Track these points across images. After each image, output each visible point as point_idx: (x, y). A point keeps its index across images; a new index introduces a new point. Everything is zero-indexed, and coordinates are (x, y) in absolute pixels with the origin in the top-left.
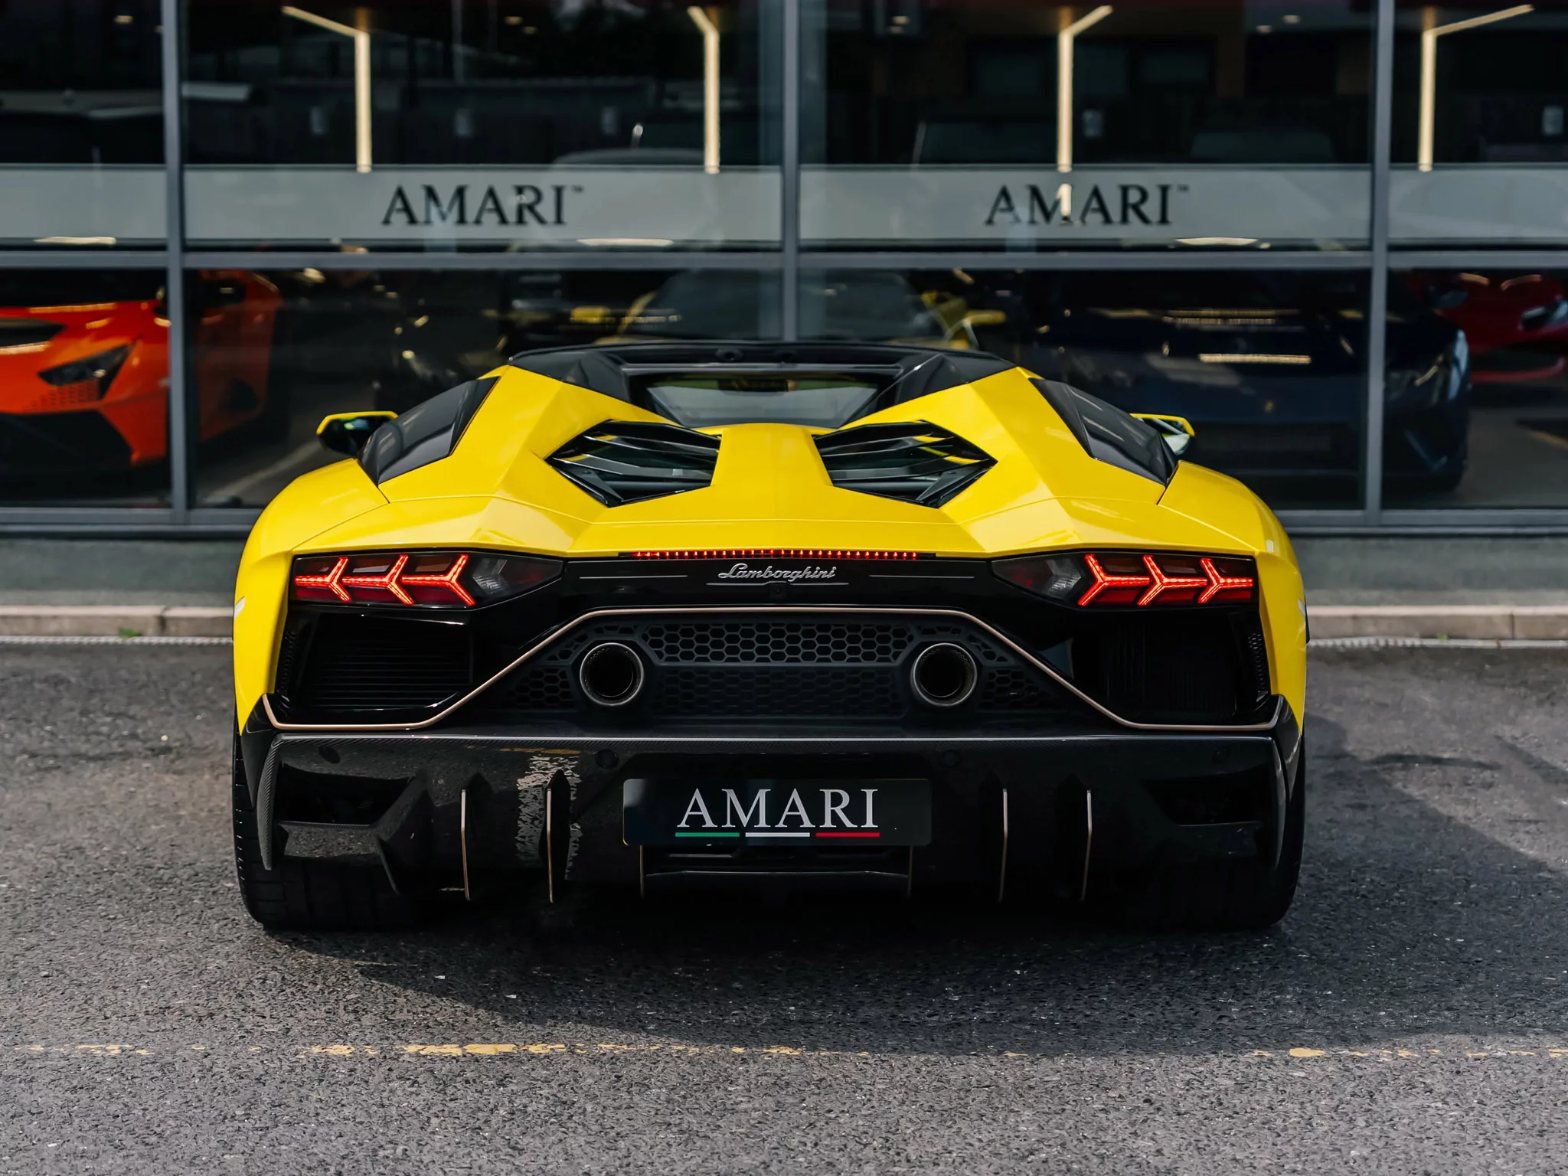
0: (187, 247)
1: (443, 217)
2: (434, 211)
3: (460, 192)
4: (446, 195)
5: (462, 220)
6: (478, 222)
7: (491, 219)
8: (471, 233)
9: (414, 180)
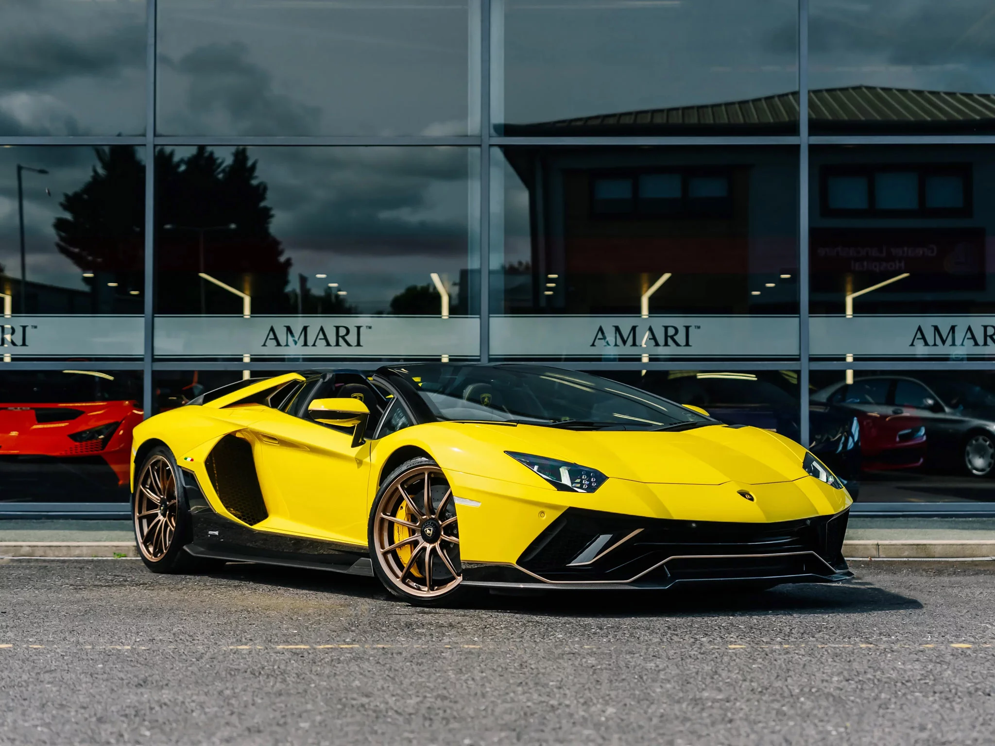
0: (154, 360)
1: (296, 343)
2: (290, 339)
3: (305, 329)
4: (297, 330)
5: (305, 344)
6: (314, 345)
7: (321, 343)
8: (310, 351)
9: (280, 322)
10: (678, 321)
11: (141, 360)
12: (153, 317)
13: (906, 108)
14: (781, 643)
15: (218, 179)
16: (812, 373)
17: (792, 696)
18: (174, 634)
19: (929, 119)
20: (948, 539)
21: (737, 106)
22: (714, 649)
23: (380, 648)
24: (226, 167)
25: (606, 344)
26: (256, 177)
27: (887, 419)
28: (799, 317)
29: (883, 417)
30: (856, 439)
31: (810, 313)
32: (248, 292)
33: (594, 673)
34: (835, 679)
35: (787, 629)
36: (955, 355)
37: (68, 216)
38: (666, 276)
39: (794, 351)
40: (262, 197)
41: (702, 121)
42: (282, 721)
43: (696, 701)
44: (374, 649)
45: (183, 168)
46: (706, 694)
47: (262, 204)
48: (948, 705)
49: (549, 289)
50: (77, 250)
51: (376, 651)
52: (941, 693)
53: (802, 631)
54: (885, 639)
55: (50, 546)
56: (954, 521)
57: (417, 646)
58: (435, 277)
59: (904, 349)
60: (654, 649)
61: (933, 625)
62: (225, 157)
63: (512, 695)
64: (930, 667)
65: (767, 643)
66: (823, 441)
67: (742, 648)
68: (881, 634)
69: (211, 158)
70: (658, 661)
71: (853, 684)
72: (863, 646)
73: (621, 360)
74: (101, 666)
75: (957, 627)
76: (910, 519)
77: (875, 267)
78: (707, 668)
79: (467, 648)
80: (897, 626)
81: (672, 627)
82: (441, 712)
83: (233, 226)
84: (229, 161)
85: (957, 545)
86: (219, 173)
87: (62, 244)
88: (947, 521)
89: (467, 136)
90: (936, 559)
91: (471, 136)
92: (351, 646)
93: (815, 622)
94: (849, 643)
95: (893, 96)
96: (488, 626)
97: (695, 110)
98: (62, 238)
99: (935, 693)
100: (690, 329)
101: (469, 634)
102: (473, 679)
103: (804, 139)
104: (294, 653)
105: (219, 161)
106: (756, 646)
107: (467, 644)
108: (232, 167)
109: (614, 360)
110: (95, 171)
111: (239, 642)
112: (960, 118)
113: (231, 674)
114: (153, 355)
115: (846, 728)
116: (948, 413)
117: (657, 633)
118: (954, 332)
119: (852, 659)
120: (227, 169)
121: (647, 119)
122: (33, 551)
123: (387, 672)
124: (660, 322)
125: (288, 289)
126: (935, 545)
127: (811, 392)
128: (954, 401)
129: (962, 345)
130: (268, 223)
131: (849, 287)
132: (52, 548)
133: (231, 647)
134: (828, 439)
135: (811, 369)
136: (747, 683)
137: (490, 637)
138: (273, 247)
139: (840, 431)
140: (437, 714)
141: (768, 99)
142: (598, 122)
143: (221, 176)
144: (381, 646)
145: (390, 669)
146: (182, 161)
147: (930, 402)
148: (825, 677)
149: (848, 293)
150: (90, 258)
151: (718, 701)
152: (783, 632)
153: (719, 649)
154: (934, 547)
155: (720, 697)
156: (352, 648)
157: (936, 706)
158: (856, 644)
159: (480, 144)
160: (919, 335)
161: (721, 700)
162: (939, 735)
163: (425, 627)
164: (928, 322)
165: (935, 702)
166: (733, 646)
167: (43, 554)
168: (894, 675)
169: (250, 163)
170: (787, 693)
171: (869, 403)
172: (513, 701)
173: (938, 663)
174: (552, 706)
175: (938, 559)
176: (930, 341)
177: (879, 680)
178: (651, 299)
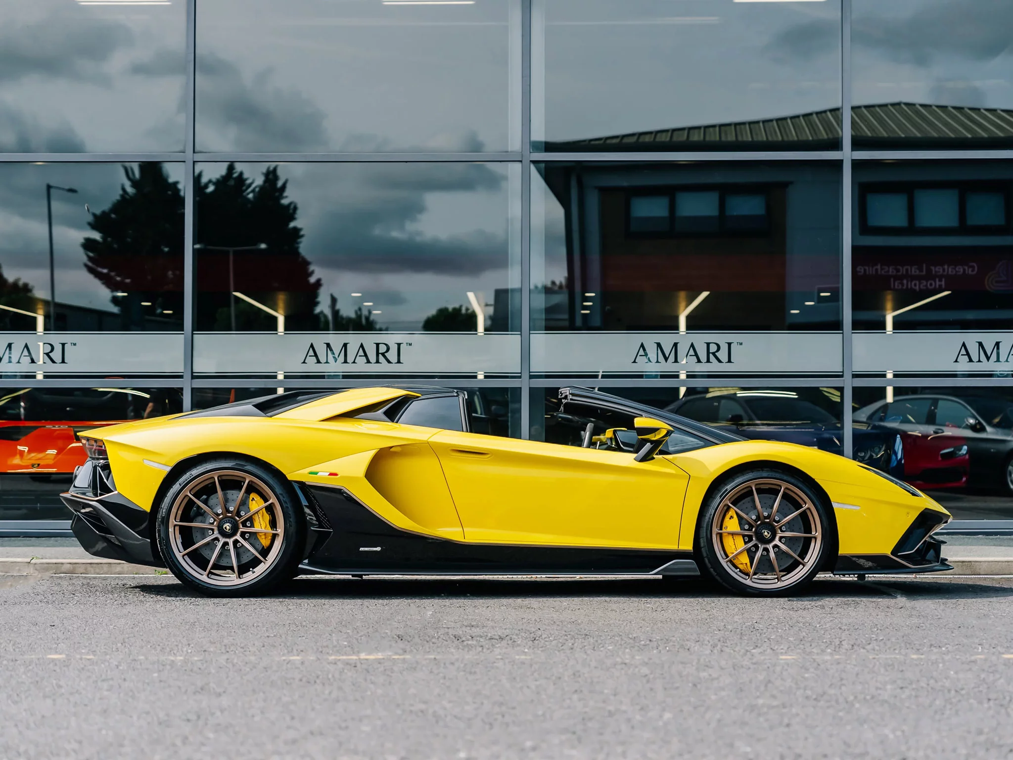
1: (336, 360)
3: (345, 346)
4: (337, 347)
7: (362, 360)
10: (721, 338)
11: (181, 377)
12: (193, 334)
13: (946, 124)
14: (831, 654)
15: (248, 200)
16: (855, 390)
17: (847, 702)
18: (225, 646)
19: (969, 136)
20: (994, 556)
21: (775, 122)
22: (765, 659)
23: (430, 659)
24: (256, 187)
25: (647, 361)
26: (286, 197)
27: (929, 439)
28: (843, 333)
29: (925, 437)
30: (899, 456)
31: (853, 329)
32: (281, 311)
33: (648, 681)
34: (889, 687)
35: (837, 642)
36: (1000, 371)
37: (96, 236)
38: (705, 294)
39: (838, 368)
40: (292, 218)
41: (740, 139)
42: (343, 725)
43: (752, 708)
44: (426, 659)
45: (211, 188)
46: (760, 701)
47: (292, 225)
48: (1003, 711)
49: (586, 308)
50: (105, 271)
51: (428, 661)
52: (995, 700)
53: (852, 643)
54: (935, 650)
55: (91, 564)
56: (999, 538)
57: (469, 656)
58: (471, 296)
59: (948, 366)
60: (705, 659)
61: (983, 638)
62: (255, 177)
63: (568, 701)
64: (983, 676)
65: (818, 654)
66: (866, 458)
67: (793, 659)
68: (931, 645)
69: (241, 179)
70: (710, 671)
71: (907, 692)
72: (914, 657)
73: (662, 377)
74: (156, 675)
75: (1007, 639)
76: (954, 536)
77: (915, 285)
78: (761, 677)
79: (518, 659)
80: (946, 638)
81: (722, 639)
82: (499, 717)
83: (263, 246)
84: (259, 181)
85: (1002, 562)
86: (248, 194)
87: (90, 264)
88: (992, 539)
89: (508, 152)
90: (981, 576)
91: (511, 152)
92: (402, 657)
93: (864, 635)
94: (900, 653)
95: (933, 113)
96: (537, 638)
97: (733, 127)
98: (90, 258)
99: (989, 700)
100: (732, 345)
101: (519, 645)
102: (528, 687)
103: (847, 154)
104: (347, 663)
105: (248, 182)
106: (807, 657)
107: (518, 655)
108: (262, 188)
109: (656, 377)
110: (124, 189)
111: (290, 652)
112: (1001, 134)
113: (287, 683)
114: (192, 372)
115: (903, 731)
116: (990, 433)
117: (706, 645)
118: (998, 348)
119: (904, 669)
120: (257, 189)
121: (683, 137)
122: (74, 568)
123: (442, 681)
124: (701, 339)
125: (318, 310)
126: (980, 562)
127: (854, 410)
128: (997, 420)
129: (1007, 361)
130: (298, 243)
131: (889, 305)
132: (92, 565)
133: (284, 658)
134: (871, 456)
135: (855, 385)
136: (802, 691)
137: (541, 649)
138: (302, 267)
139: (883, 449)
140: (496, 720)
141: (807, 116)
142: (634, 139)
143: (251, 196)
144: (433, 657)
145: (444, 678)
146: (210, 181)
147: (972, 421)
148: (879, 685)
149: (888, 312)
150: (118, 279)
151: (773, 707)
152: (833, 643)
153: (770, 659)
154: (979, 563)
155: (775, 703)
156: (404, 659)
157: (991, 712)
158: (906, 655)
159: (521, 160)
160: (963, 352)
161: (777, 706)
162: (996, 739)
163: (475, 638)
164: (972, 338)
165: (989, 708)
166: (784, 657)
167: (84, 571)
168: (947, 684)
169: (280, 184)
170: (841, 700)
171: (910, 422)
172: (569, 707)
173: (991, 673)
174: (610, 712)
175: (983, 576)
176: (975, 358)
177: (932, 688)
178: (689, 318)
